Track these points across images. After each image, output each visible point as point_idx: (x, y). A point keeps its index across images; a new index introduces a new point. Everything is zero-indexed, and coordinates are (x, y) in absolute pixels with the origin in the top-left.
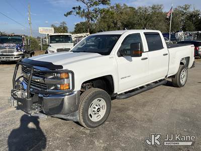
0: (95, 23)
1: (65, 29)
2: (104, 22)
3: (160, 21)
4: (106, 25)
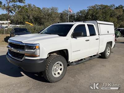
2: (21, 15)
3: (57, 17)
4: (22, 17)
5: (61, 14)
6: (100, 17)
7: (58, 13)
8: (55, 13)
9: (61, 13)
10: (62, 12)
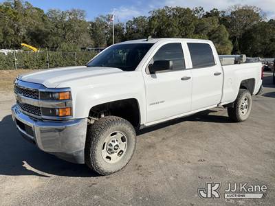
5: (93, 24)
6: (175, 33)
7: (85, 22)
8: (80, 21)
9: (91, 23)
10: (94, 21)
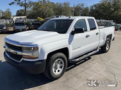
0: (30, 10)
1: (9, 13)
